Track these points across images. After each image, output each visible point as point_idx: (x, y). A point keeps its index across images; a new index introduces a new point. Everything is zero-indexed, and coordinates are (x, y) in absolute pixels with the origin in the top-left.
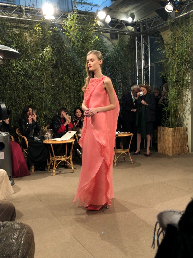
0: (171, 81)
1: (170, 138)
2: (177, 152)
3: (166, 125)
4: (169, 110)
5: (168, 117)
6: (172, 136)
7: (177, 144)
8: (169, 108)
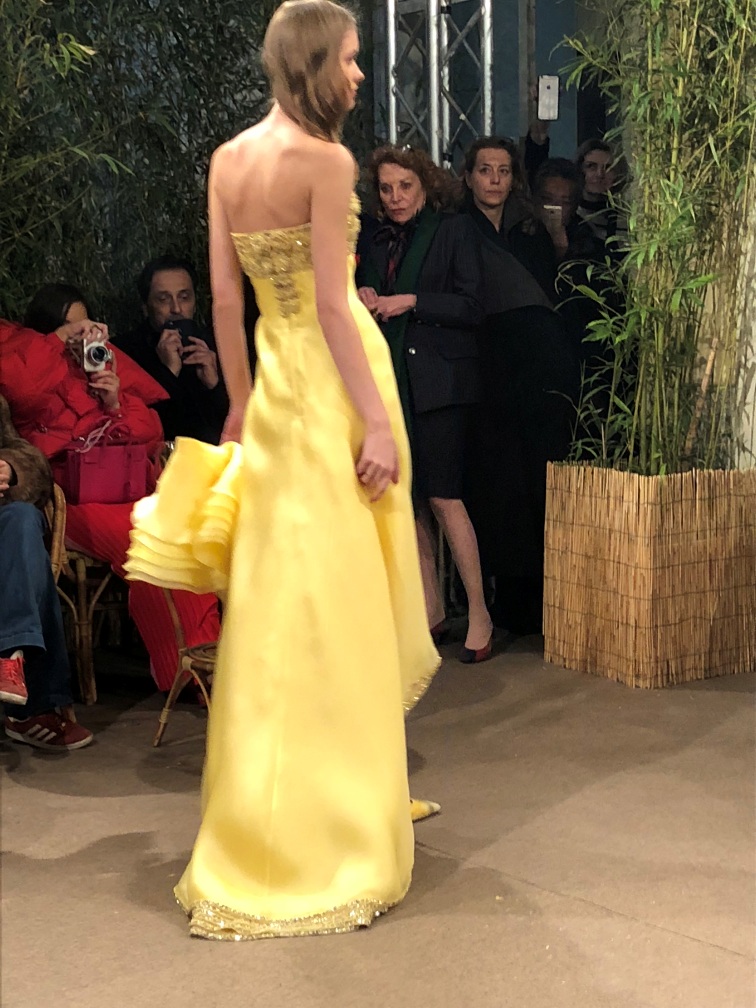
0: (654, 112)
1: (642, 555)
2: (689, 663)
3: (610, 453)
4: (635, 340)
5: (627, 391)
6: (658, 537)
7: (693, 600)
8: (632, 321)
